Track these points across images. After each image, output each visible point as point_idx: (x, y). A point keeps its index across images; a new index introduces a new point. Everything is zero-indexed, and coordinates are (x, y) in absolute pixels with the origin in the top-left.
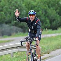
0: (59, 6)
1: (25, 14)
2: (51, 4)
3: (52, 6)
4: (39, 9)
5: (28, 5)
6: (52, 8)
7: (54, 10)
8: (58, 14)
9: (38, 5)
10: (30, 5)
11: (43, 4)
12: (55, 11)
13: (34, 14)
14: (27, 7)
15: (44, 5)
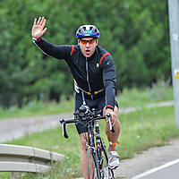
0: (122, 16)
1: (8, 43)
2: (98, 10)
3: (98, 16)
4: (56, 25)
5: (19, 12)
6: (100, 22)
7: (105, 29)
8: (121, 42)
9: (53, 11)
10: (24, 13)
11: (69, 10)
12: (108, 32)
13: (94, 37)
14: (13, 21)
15: (72, 14)
